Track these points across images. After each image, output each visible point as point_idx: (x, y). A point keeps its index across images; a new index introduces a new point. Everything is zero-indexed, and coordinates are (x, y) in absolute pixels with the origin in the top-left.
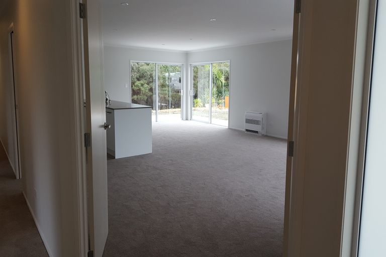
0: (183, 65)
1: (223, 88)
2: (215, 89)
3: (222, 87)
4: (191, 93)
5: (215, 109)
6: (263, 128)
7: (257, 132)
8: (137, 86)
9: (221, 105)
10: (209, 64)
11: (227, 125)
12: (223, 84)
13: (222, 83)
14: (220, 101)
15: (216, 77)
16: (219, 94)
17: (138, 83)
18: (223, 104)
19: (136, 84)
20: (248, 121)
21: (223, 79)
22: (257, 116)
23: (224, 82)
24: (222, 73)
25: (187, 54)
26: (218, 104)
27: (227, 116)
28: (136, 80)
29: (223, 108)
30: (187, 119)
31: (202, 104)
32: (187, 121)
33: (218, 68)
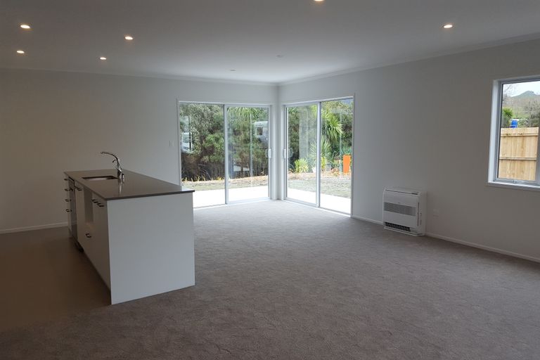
0: (271, 106)
1: (341, 142)
2: (327, 145)
3: (339, 141)
4: (286, 153)
5: (327, 175)
6: (419, 222)
7: (407, 229)
8: (210, 141)
9: (336, 169)
10: (315, 103)
11: (349, 211)
12: (340, 136)
13: (338, 134)
14: (336, 162)
15: (329, 127)
16: (334, 150)
17: (210, 137)
18: (340, 168)
19: (208, 138)
20: (389, 207)
21: (339, 128)
22: (409, 199)
23: (341, 132)
24: (339, 120)
25: (278, 88)
26: (333, 167)
27: (348, 190)
28: (207, 132)
29: (340, 173)
30: (278, 199)
31: (307, 167)
32: (279, 202)
33: (331, 111)
